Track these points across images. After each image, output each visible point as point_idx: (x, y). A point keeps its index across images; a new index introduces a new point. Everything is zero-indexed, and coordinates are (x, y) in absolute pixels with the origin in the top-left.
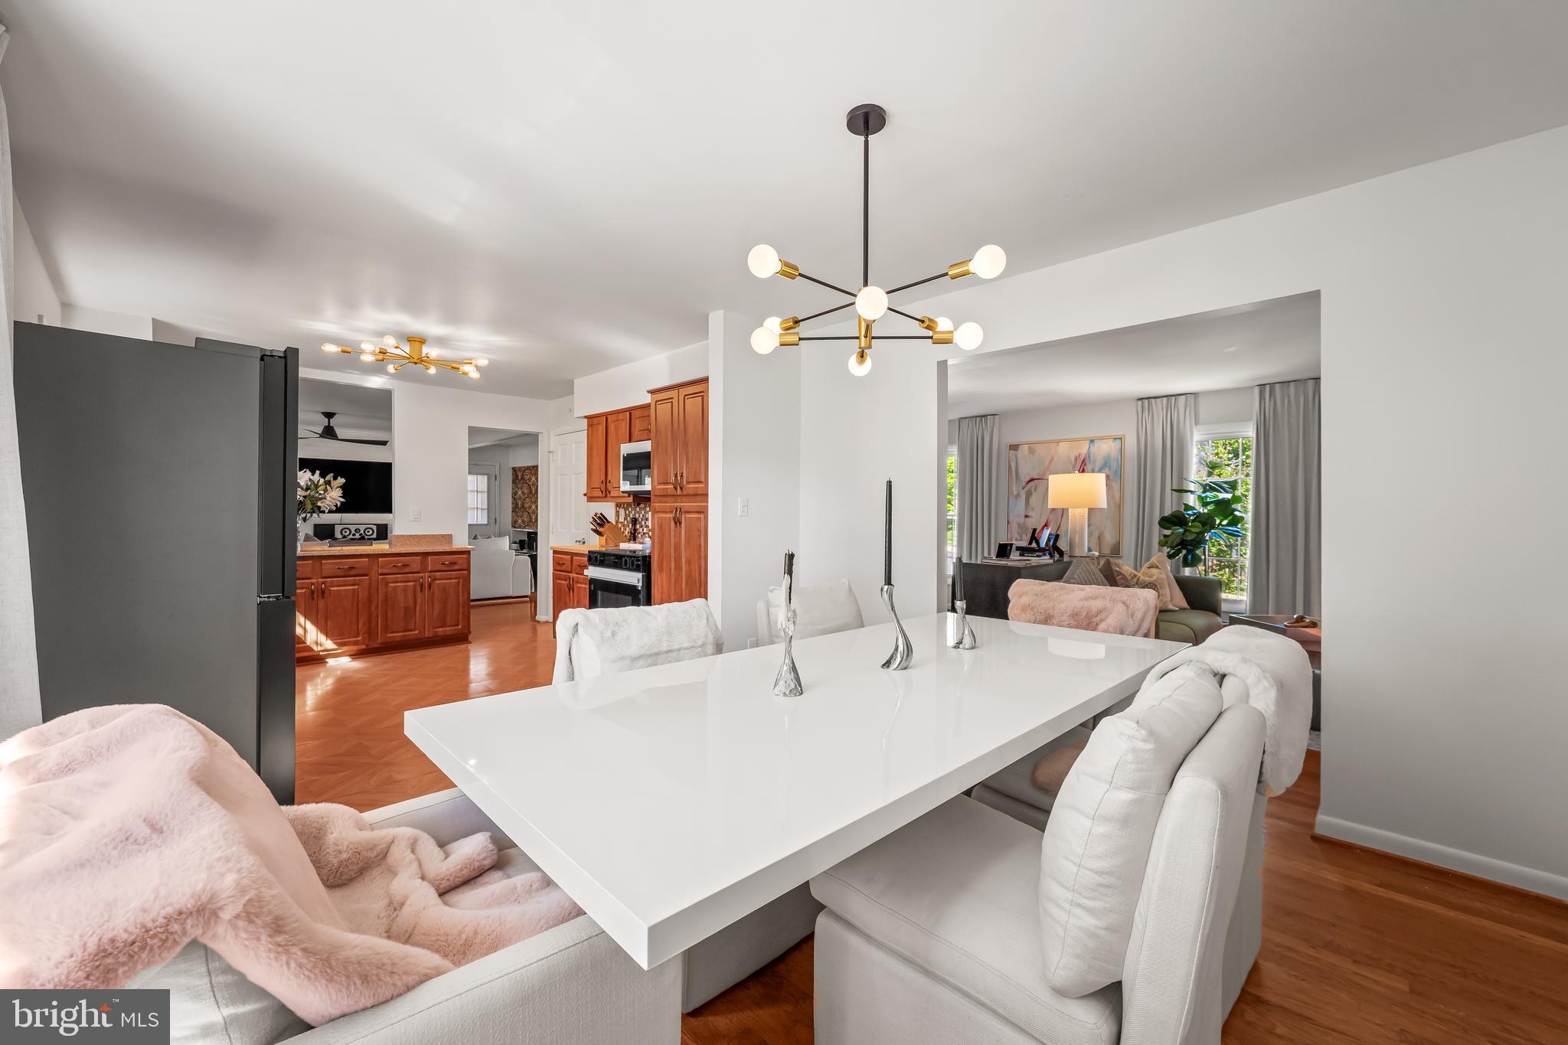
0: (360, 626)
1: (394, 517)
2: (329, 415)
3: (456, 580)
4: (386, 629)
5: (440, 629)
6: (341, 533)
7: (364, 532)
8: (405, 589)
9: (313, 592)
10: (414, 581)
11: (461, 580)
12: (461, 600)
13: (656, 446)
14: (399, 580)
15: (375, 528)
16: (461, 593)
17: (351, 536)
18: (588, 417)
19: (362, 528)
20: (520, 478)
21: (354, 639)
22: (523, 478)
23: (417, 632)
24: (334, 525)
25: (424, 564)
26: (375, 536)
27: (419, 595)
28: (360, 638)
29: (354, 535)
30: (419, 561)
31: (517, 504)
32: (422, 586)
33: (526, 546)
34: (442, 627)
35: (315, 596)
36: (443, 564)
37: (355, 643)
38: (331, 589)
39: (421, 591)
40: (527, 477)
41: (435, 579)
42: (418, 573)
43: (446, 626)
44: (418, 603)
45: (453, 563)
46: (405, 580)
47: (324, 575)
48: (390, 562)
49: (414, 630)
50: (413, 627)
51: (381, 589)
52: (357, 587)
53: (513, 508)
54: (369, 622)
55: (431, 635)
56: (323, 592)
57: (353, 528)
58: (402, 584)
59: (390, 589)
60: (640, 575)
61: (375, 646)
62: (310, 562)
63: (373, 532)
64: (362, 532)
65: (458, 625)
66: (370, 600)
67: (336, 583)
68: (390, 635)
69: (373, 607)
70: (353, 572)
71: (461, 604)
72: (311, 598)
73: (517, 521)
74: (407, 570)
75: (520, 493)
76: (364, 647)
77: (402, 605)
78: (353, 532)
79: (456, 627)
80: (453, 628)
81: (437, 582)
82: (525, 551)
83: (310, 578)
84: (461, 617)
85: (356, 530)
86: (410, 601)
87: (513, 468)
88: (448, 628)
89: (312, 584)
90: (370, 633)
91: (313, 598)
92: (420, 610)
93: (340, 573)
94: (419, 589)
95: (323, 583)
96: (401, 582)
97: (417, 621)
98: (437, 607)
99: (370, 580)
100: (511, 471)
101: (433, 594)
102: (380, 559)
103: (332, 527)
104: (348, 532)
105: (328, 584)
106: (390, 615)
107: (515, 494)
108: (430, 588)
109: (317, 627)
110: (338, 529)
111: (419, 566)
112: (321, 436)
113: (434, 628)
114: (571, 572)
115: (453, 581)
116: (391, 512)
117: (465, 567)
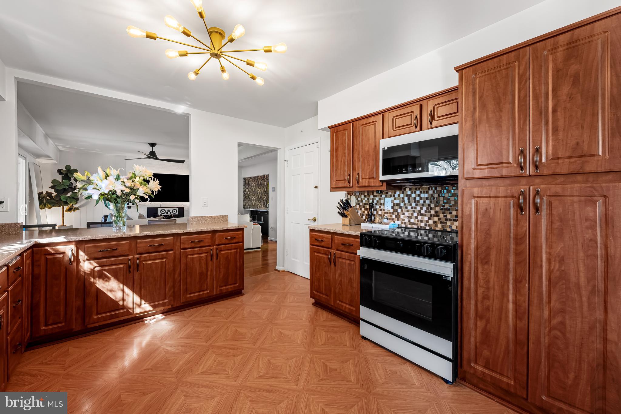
0: (167, 290)
1: (191, 204)
2: (153, 145)
3: (235, 250)
4: (186, 291)
5: (224, 288)
6: (161, 212)
7: (172, 212)
8: (200, 259)
9: (129, 267)
10: (206, 253)
11: (238, 250)
12: (238, 265)
13: (461, 128)
14: (196, 252)
15: (177, 209)
16: (238, 260)
17: (166, 214)
18: (330, 127)
19: (171, 209)
20: (247, 183)
21: (163, 302)
22: (249, 183)
23: (208, 291)
24: (157, 208)
25: (213, 238)
26: (177, 214)
27: (210, 263)
28: (167, 301)
29: (167, 213)
30: (210, 237)
31: (246, 196)
32: (212, 256)
33: (256, 219)
34: (225, 286)
35: (131, 269)
36: (226, 239)
37: (164, 305)
38: (145, 263)
39: (211, 259)
40: (250, 183)
41: (221, 251)
42: (209, 246)
43: (228, 285)
44: (210, 269)
45: (232, 238)
46: (200, 252)
47: (139, 252)
48: (189, 239)
49: (206, 290)
50: (205, 288)
51: (183, 261)
52: (164, 260)
53: (244, 199)
54: (174, 287)
55: (218, 293)
56: (138, 266)
57: (167, 209)
58: (198, 256)
59: (189, 260)
60: (451, 265)
61: (178, 305)
62: (128, 242)
63: (177, 211)
64: (171, 211)
65: (236, 284)
66: (174, 270)
67: (148, 258)
68: (189, 296)
69: (177, 275)
70: (161, 248)
71: (238, 267)
72: (128, 271)
73: (246, 205)
74: (201, 245)
75: (247, 191)
76: (170, 307)
77: (197, 272)
78: (167, 212)
79: (235, 285)
80: (233, 286)
81: (222, 252)
82: (256, 221)
83: (127, 255)
84: (238, 277)
85: (168, 211)
86: (204, 268)
87: (244, 178)
88: (230, 287)
89: (129, 260)
90: (175, 296)
91: (130, 271)
92: (210, 275)
93: (151, 249)
94: (209, 258)
95: (138, 259)
96: (197, 254)
97: (209, 283)
98: (222, 271)
99: (175, 253)
100: (243, 180)
101: (220, 261)
102: (182, 237)
103: (156, 209)
104: (164, 212)
105: (142, 260)
106: (189, 280)
107: (245, 191)
108: (217, 258)
109: (133, 291)
110: (159, 210)
111: (210, 241)
112: (149, 157)
113: (220, 287)
114: (331, 248)
115: (233, 251)
116: (189, 201)
117: (241, 240)
